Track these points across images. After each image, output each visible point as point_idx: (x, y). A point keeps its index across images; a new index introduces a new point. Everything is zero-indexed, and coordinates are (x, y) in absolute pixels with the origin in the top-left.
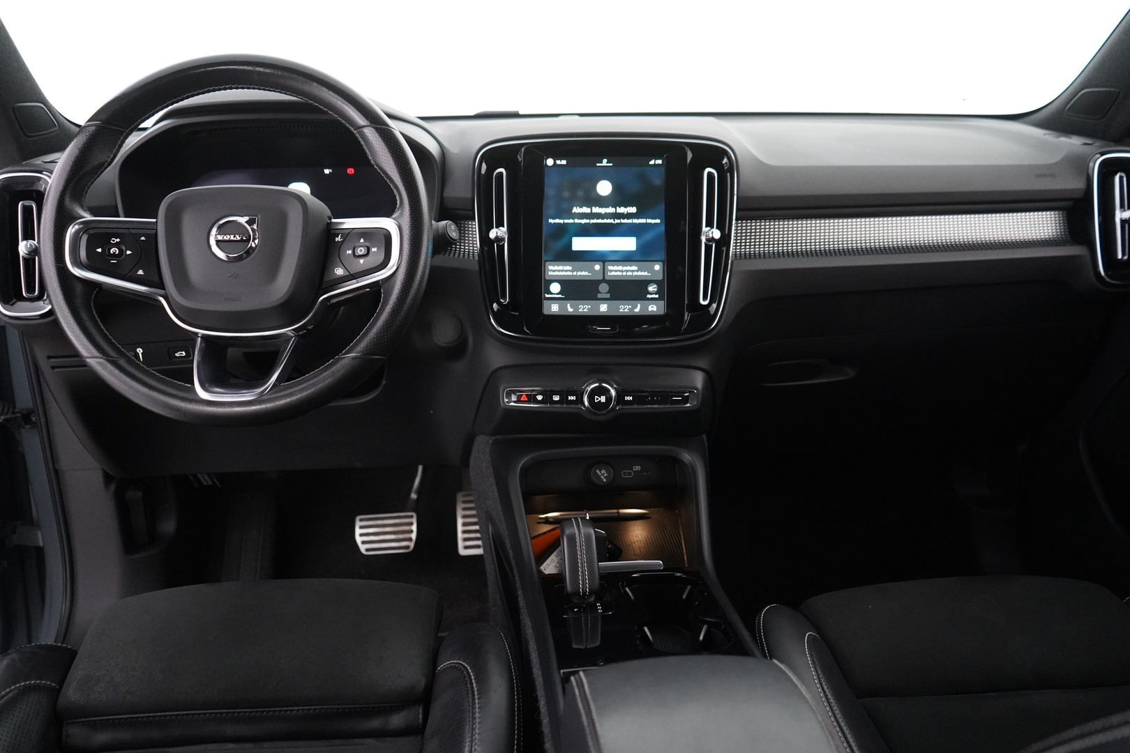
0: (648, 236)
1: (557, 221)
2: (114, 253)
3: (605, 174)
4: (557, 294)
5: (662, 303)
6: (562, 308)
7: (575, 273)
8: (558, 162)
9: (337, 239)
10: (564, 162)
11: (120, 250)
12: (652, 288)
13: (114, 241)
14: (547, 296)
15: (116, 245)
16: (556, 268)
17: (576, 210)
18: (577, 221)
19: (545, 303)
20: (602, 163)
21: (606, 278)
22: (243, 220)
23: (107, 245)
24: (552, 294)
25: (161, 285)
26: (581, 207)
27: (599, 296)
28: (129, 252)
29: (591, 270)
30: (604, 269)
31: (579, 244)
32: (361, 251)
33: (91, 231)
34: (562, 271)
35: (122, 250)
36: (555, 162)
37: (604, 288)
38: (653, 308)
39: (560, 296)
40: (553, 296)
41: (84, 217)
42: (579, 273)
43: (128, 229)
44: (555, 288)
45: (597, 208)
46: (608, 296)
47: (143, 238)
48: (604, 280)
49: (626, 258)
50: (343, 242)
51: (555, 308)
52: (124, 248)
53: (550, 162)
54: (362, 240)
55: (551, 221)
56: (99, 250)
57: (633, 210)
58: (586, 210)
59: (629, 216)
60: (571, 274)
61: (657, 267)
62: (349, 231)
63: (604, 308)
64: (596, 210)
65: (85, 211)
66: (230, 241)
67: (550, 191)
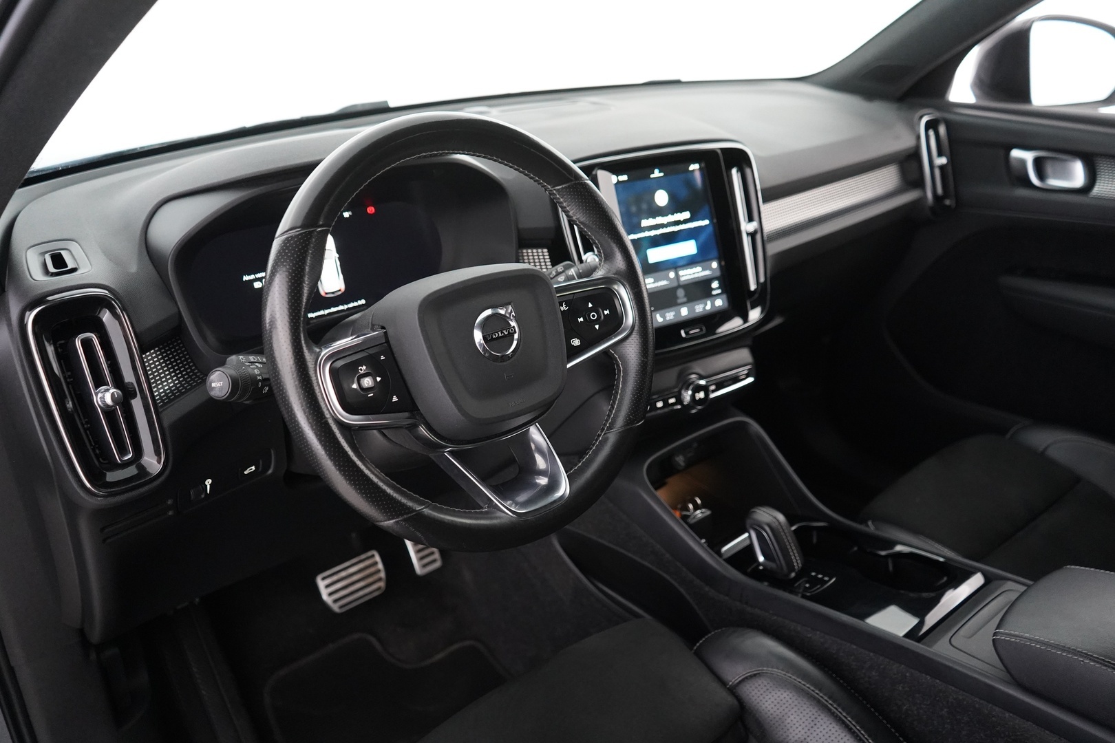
0: (703, 237)
1: (632, 237)
3: (659, 184)
5: (724, 296)
7: (658, 284)
8: (620, 178)
9: (562, 308)
10: (625, 177)
12: (715, 284)
13: (361, 370)
17: (644, 223)
18: (647, 234)
20: (654, 174)
21: (681, 284)
26: (647, 219)
27: (679, 301)
29: (667, 279)
30: (677, 276)
36: (618, 179)
37: (681, 293)
38: (719, 303)
42: (660, 283)
45: (660, 218)
46: (685, 300)
48: (679, 286)
49: (691, 262)
50: (569, 310)
53: (614, 179)
54: (590, 305)
57: (687, 215)
58: (652, 222)
59: (685, 221)
60: (653, 285)
61: (715, 265)
62: (571, 296)
63: (684, 312)
64: (660, 220)
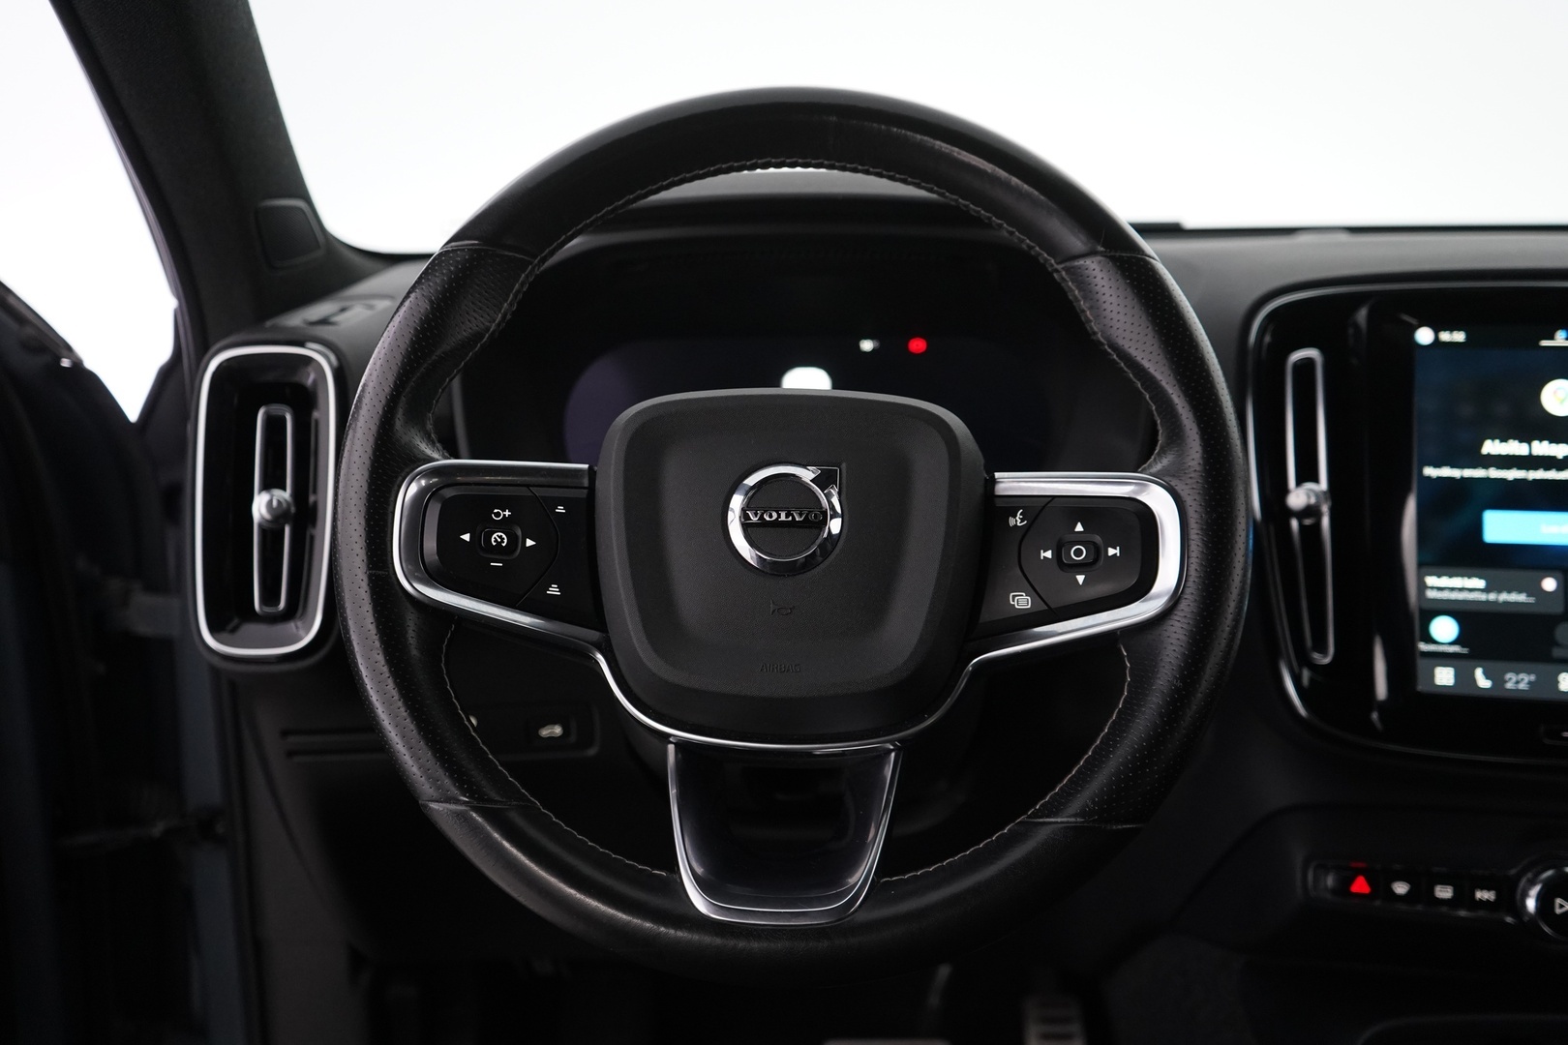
1: (1446, 472)
2: (499, 544)
4: (1452, 643)
6: (1464, 677)
7: (1492, 597)
8: (1445, 336)
9: (1012, 522)
10: (1459, 337)
11: (512, 538)
13: (498, 515)
14: (1423, 647)
15: (504, 525)
16: (1445, 581)
17: (1491, 447)
18: (1494, 473)
19: (1421, 663)
20: (1552, 338)
22: (807, 475)
23: (483, 526)
24: (1435, 642)
25: (599, 621)
26: (1504, 440)
27: (1557, 652)
28: (529, 543)
29: (1536, 590)
31: (1501, 527)
32: (1078, 553)
33: (449, 493)
34: (1461, 590)
35: (517, 537)
36: (1437, 338)
39: (1456, 649)
40: (1441, 648)
41: (434, 460)
42: (1504, 597)
43: (528, 486)
44: (1444, 629)
45: (1546, 443)
47: (560, 510)
50: (1027, 529)
51: (1444, 676)
52: (519, 533)
53: (1424, 336)
54: (1079, 528)
55: (1430, 471)
56: (466, 537)
58: (1515, 448)
60: (1483, 597)
62: (1044, 501)
64: (1542, 448)
65: (433, 444)
66: (777, 524)
67: (1425, 402)
